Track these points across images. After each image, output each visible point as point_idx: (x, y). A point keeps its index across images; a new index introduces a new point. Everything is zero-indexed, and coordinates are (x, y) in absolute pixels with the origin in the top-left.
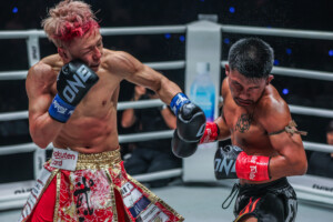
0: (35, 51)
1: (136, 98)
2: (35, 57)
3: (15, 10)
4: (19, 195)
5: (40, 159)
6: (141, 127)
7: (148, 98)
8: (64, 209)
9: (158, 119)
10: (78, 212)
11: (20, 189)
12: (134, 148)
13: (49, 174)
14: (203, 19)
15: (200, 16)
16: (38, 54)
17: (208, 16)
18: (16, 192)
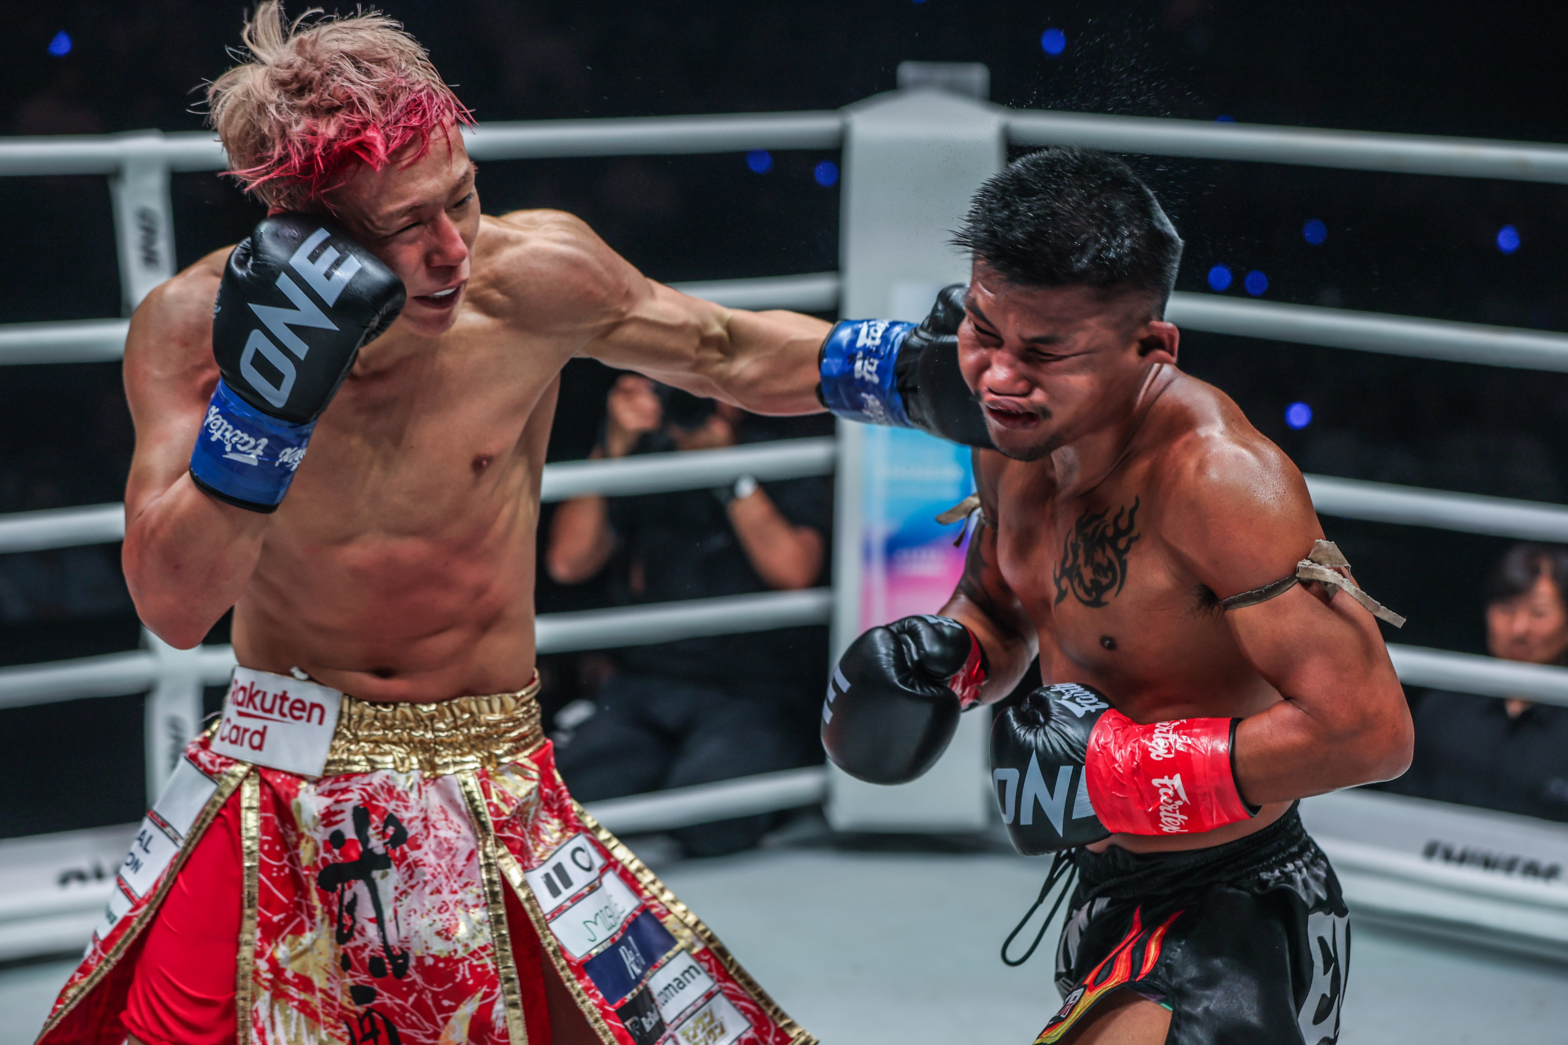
0: (149, 232)
1: (617, 445)
2: (150, 259)
3: (62, 45)
4: (77, 892)
5: (175, 725)
6: (637, 581)
7: (669, 447)
8: (281, 952)
9: (717, 541)
10: (345, 964)
11: (84, 864)
12: (606, 674)
13: (209, 789)
14: (920, 85)
15: (908, 71)
16: (163, 246)
17: (943, 72)
18: (65, 880)
